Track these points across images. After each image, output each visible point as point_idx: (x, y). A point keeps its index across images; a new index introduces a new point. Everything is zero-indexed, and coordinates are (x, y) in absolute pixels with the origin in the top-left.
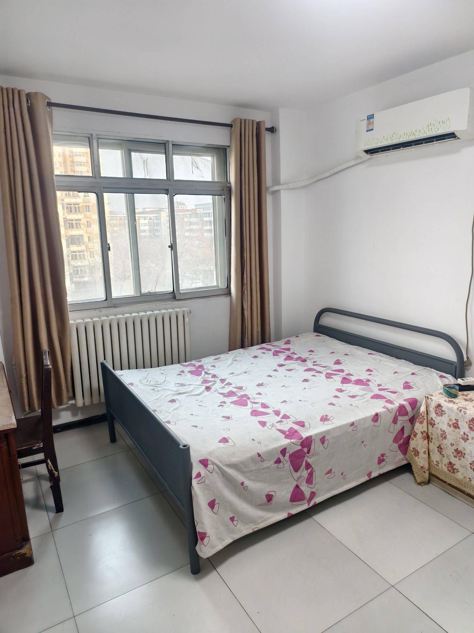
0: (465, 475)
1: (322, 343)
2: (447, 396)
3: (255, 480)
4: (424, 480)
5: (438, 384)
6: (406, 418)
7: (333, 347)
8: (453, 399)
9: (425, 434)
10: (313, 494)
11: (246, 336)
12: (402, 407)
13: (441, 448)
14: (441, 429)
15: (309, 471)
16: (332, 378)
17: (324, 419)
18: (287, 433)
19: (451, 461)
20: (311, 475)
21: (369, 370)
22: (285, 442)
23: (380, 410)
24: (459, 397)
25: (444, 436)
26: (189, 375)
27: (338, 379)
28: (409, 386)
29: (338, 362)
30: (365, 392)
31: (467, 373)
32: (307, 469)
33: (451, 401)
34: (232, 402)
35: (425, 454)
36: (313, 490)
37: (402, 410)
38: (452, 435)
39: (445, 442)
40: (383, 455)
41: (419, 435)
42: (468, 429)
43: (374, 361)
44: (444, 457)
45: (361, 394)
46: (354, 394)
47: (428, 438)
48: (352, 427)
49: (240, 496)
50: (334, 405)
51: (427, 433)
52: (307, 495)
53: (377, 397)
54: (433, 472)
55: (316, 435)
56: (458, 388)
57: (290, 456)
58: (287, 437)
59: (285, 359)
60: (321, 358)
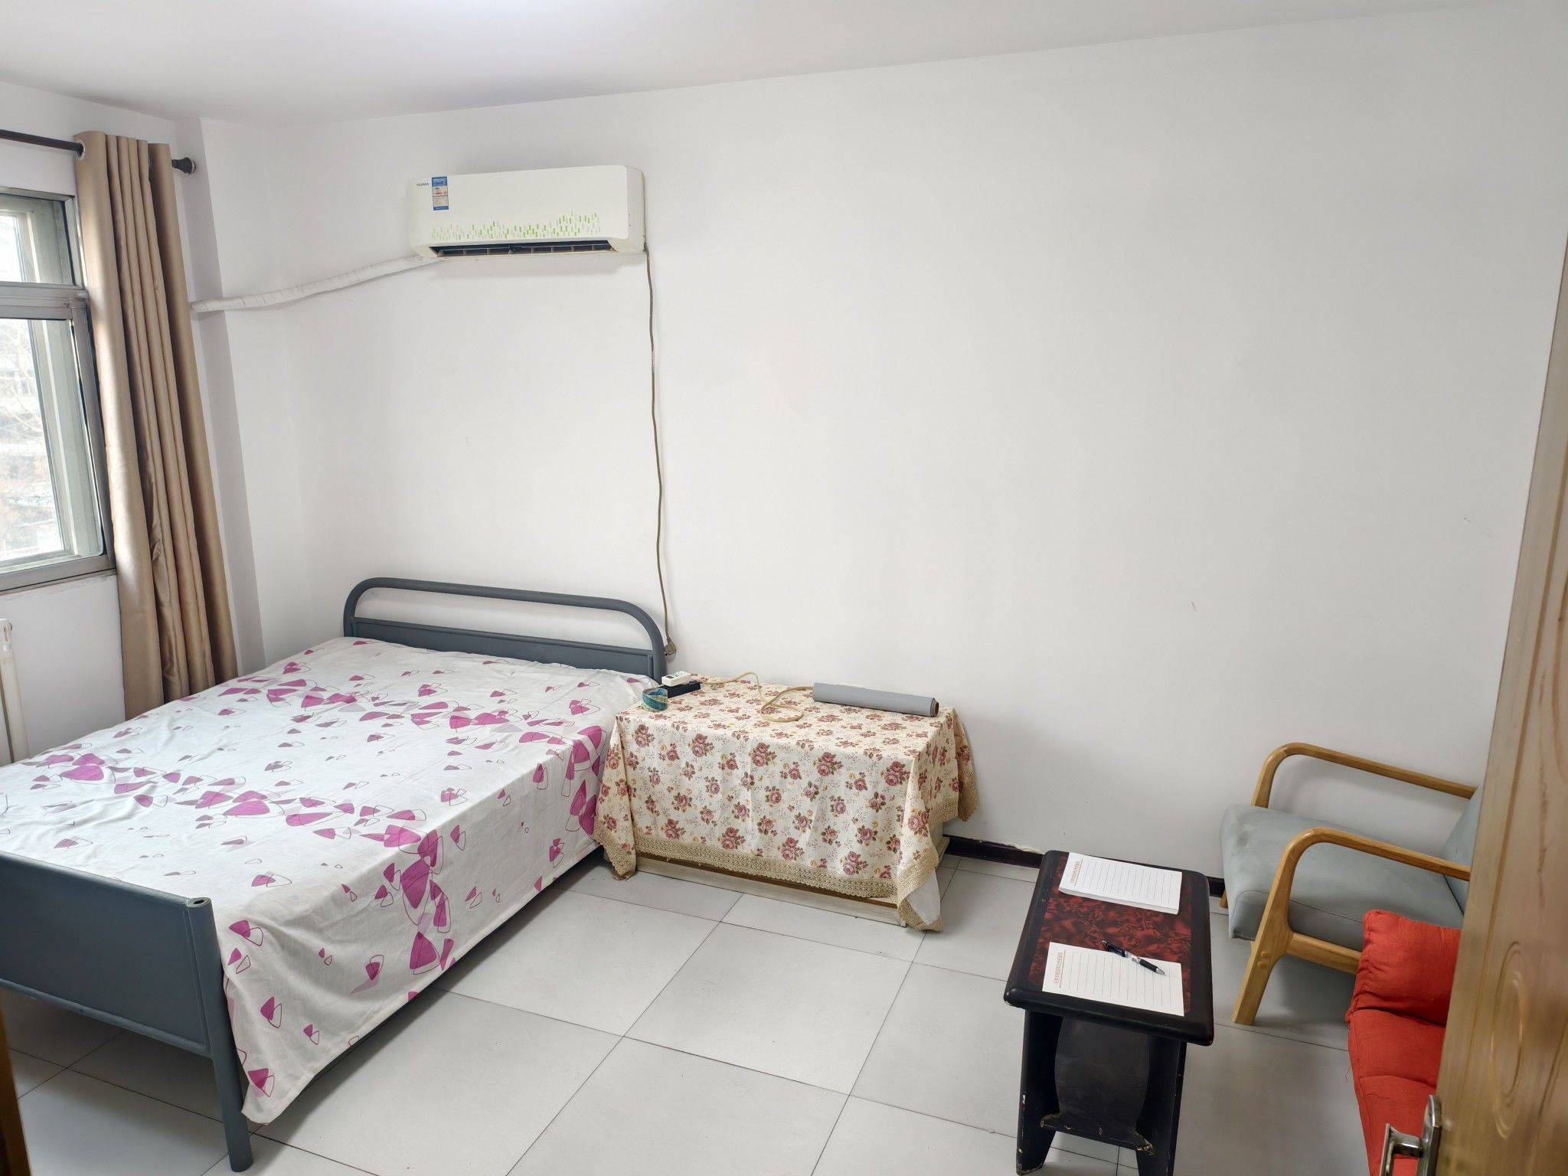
0: (696, 835)
1: (374, 658)
2: (651, 709)
3: (344, 942)
4: (629, 868)
5: (629, 695)
6: (587, 764)
7: (403, 662)
8: (661, 713)
9: (622, 786)
10: (449, 944)
11: (175, 669)
12: (578, 747)
13: (652, 802)
14: (649, 768)
15: (438, 899)
16: (428, 722)
17: (448, 796)
18: (387, 837)
19: (671, 818)
20: (441, 907)
21: (495, 694)
22: (388, 853)
23: (543, 758)
24: (669, 707)
25: (655, 779)
26: (69, 784)
27: (441, 720)
28: (581, 707)
29: (426, 691)
30: (506, 734)
31: (670, 666)
32: (434, 897)
33: (660, 716)
34: (227, 814)
35: (627, 820)
36: (448, 936)
37: (579, 752)
38: (668, 773)
39: (658, 787)
40: (557, 842)
41: (614, 789)
42: (693, 756)
43: (499, 676)
44: (658, 815)
45: (499, 739)
46: (487, 742)
47: (628, 791)
48: (502, 800)
49: (317, 980)
50: (456, 768)
51: (626, 782)
52: (439, 947)
53: (529, 737)
54: (643, 849)
55: (444, 827)
56: (666, 692)
57: (403, 878)
58: (388, 844)
59: (305, 705)
60: (385, 688)
